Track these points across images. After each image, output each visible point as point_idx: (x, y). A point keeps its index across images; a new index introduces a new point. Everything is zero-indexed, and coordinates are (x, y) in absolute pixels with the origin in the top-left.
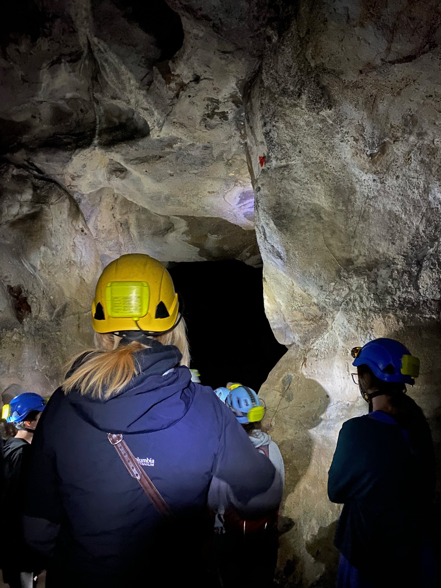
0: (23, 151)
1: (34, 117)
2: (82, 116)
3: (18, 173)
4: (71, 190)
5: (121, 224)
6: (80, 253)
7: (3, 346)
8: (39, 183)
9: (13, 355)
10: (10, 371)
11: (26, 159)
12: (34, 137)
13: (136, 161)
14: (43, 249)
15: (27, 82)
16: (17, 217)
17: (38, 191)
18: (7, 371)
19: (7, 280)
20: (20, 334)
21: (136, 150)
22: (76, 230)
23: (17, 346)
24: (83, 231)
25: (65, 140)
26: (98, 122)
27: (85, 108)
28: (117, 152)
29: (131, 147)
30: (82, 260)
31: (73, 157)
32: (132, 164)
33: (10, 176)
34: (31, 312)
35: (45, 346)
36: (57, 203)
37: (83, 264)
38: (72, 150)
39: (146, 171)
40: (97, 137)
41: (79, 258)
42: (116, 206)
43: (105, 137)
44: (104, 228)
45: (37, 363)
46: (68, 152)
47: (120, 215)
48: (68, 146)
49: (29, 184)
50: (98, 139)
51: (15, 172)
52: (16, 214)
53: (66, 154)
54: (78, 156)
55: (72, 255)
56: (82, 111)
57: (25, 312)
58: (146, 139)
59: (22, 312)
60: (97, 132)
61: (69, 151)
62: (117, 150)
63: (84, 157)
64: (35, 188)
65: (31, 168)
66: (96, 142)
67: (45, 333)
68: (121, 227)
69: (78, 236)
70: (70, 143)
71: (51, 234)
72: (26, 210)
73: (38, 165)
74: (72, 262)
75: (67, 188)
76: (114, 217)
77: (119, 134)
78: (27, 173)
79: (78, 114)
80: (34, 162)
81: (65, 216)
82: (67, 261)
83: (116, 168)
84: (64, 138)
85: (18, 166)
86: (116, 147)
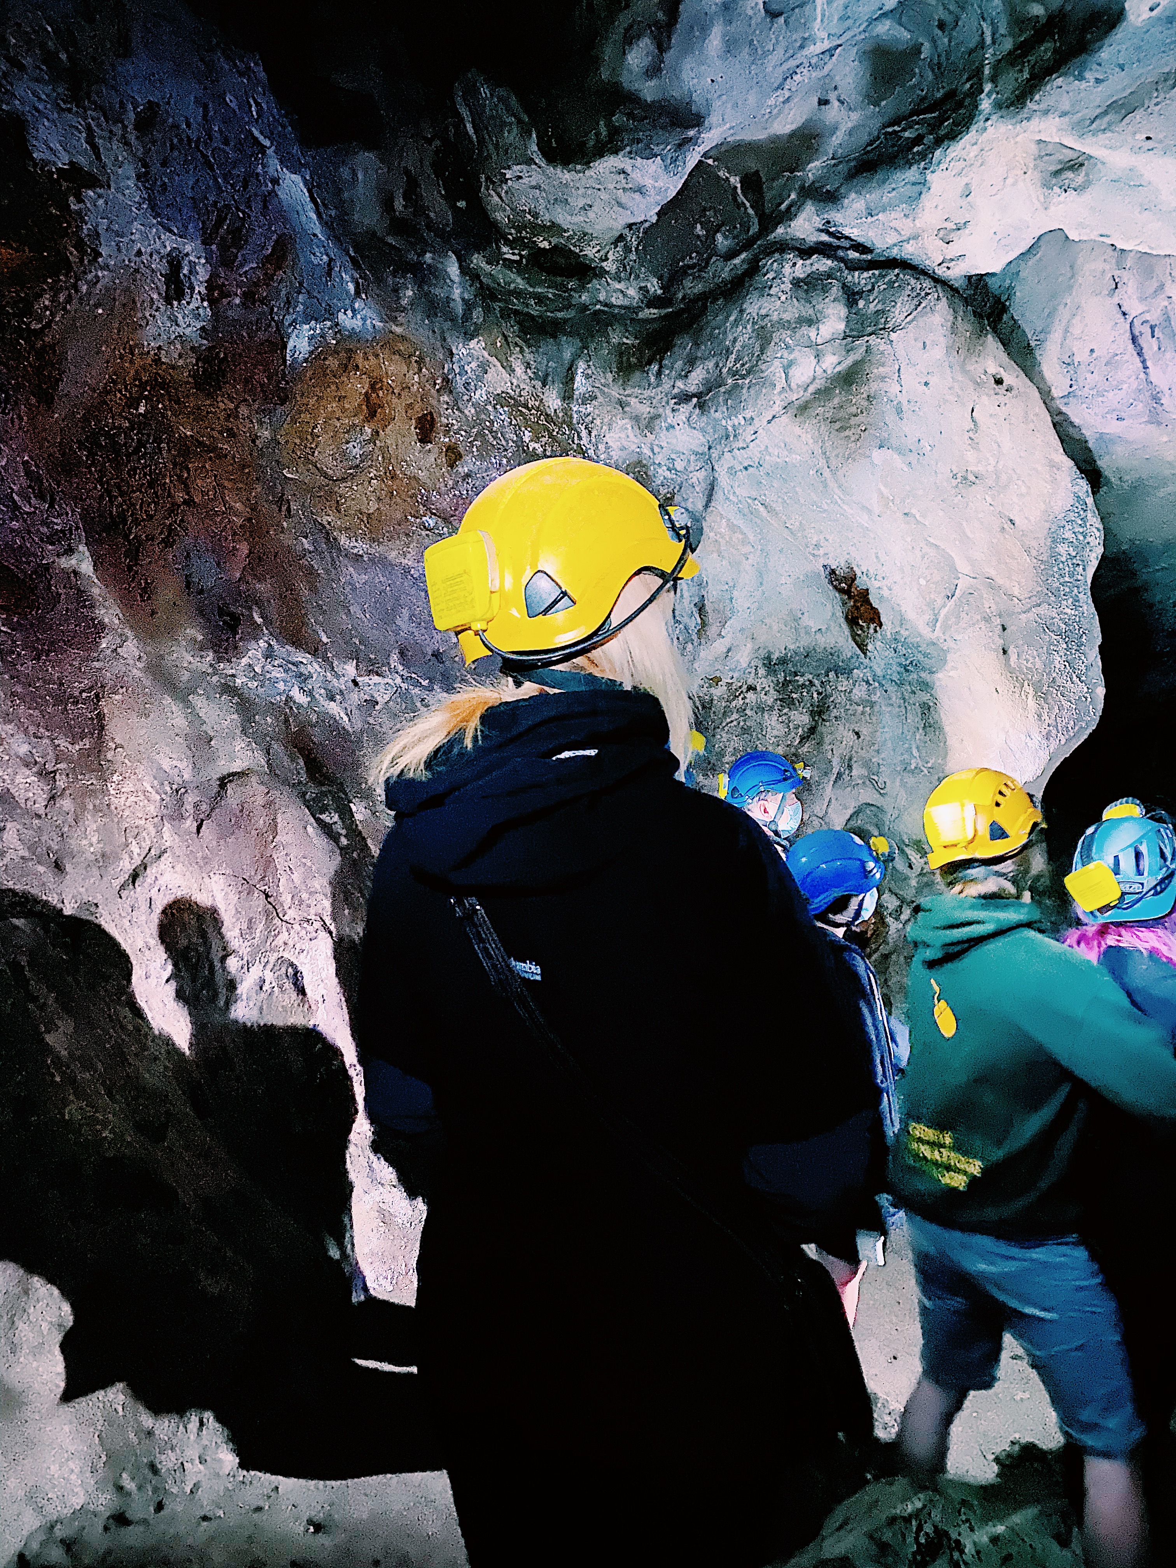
0: (809, 208)
1: (823, 102)
2: (946, 40)
3: (809, 270)
4: (949, 272)
5: (1152, 328)
6: (995, 446)
7: (833, 715)
8: (861, 279)
9: (857, 734)
10: (854, 773)
11: (821, 227)
12: (833, 158)
13: (1107, 119)
14: (877, 455)
15: (780, 14)
16: (811, 389)
17: (861, 304)
18: (847, 772)
19: (821, 552)
20: (867, 682)
21: (1098, 81)
22: (978, 384)
23: (863, 713)
24: (999, 382)
25: (907, 134)
26: (988, 40)
27: (950, 12)
28: (1046, 112)
29: (1081, 78)
30: (1001, 464)
31: (929, 177)
32: (1095, 133)
33: (788, 286)
34: (881, 625)
35: (929, 709)
36: (909, 323)
37: (1004, 477)
38: (923, 158)
39: (1148, 138)
40: (988, 87)
41: (992, 461)
42: (1125, 276)
43: (1012, 79)
44: (1094, 355)
45: (915, 753)
46: (914, 168)
47: (1143, 299)
48: (915, 150)
49: (835, 290)
50: (989, 95)
51: (801, 268)
52: (809, 381)
53: (912, 174)
54: (943, 166)
55: (971, 456)
56: (942, 26)
57: (868, 628)
58: (1120, 34)
59: (862, 628)
60: (987, 71)
61: (918, 162)
62: (1043, 106)
63: (962, 164)
64: (852, 296)
65: (839, 247)
66: (985, 104)
67: (923, 675)
68: (1153, 337)
69: (985, 399)
70: (918, 140)
71: (899, 411)
72: (832, 363)
73: (854, 233)
74: (971, 478)
75: (940, 272)
76: (1124, 314)
77: (1046, 50)
78: (829, 262)
79: (934, 41)
80: (840, 229)
81: (938, 352)
82: (955, 476)
83: (1060, 162)
84: (904, 130)
85: (806, 252)
86: (1037, 97)
